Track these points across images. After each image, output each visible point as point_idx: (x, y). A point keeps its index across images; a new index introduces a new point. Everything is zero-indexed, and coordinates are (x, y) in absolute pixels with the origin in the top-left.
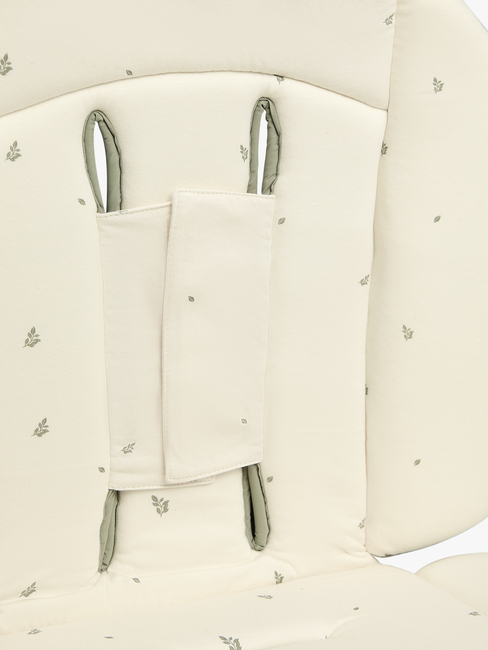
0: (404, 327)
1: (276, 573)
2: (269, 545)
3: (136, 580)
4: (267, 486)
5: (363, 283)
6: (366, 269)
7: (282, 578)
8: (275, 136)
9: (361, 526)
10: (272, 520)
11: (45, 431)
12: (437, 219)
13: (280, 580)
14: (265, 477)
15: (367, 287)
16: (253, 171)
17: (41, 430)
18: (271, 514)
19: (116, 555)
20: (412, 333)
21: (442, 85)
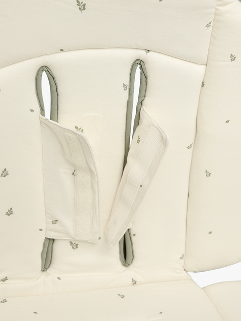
0: (206, 171)
1: (133, 279)
2: (132, 264)
3: (59, 278)
4: (133, 238)
5: (189, 148)
6: (191, 141)
7: (136, 282)
8: (144, 78)
9: (181, 258)
10: (135, 253)
11: (11, 213)
12: (227, 122)
13: (134, 283)
14: (132, 234)
15: (191, 150)
16: (131, 94)
17: (10, 212)
18: (134, 250)
19: (52, 265)
20: (210, 174)
21: (235, 58)
